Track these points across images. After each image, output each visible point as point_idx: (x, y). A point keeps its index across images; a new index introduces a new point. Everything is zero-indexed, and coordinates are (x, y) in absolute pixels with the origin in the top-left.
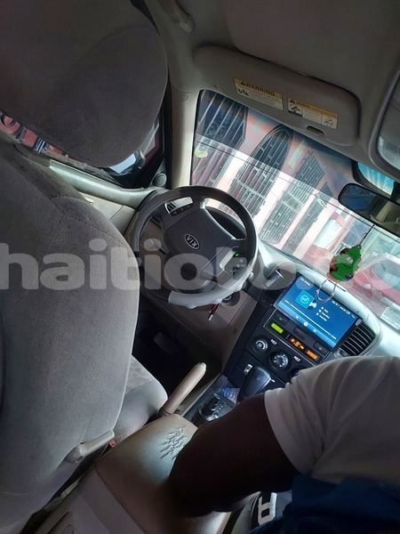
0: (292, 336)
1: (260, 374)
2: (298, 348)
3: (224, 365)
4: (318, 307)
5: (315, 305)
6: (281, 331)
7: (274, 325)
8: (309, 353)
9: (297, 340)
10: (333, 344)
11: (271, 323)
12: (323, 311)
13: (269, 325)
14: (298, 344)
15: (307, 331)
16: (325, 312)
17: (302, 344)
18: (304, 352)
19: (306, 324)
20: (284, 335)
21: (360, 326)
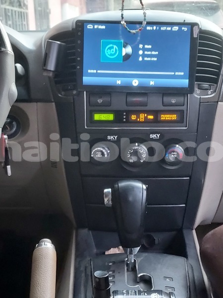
0: (129, 113)
1: (127, 191)
2: (147, 122)
3: (71, 215)
4: (135, 50)
5: (128, 50)
6: (110, 117)
7: (97, 117)
8: (164, 117)
9: (138, 113)
10: (185, 82)
11: (91, 117)
12: (144, 49)
13: (91, 121)
14: (142, 117)
15: (144, 91)
16: (148, 50)
17: (149, 112)
18: (157, 121)
19: (135, 83)
20: (118, 119)
21: (201, 38)
